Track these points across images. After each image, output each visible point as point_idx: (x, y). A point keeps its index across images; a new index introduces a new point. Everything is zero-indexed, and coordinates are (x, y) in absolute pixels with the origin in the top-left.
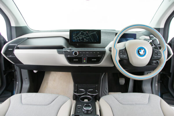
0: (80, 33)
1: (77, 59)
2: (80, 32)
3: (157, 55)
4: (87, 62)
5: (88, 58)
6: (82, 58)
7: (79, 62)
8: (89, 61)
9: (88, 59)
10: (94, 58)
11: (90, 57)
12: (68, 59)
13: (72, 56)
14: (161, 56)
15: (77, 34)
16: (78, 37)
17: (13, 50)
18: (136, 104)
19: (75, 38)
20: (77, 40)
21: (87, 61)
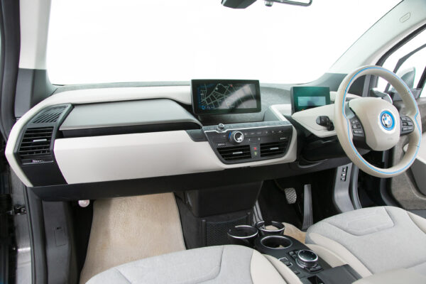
0: (217, 89)
1: (240, 151)
2: (215, 86)
3: (407, 125)
4: (262, 156)
5: (261, 145)
6: (248, 146)
7: (245, 158)
8: (266, 152)
9: (261, 148)
10: (274, 144)
11: (266, 144)
12: (220, 153)
13: (228, 145)
14: (413, 126)
15: (210, 90)
16: (212, 97)
17: (49, 143)
18: (379, 230)
19: (205, 100)
20: (211, 105)
21: (262, 152)
